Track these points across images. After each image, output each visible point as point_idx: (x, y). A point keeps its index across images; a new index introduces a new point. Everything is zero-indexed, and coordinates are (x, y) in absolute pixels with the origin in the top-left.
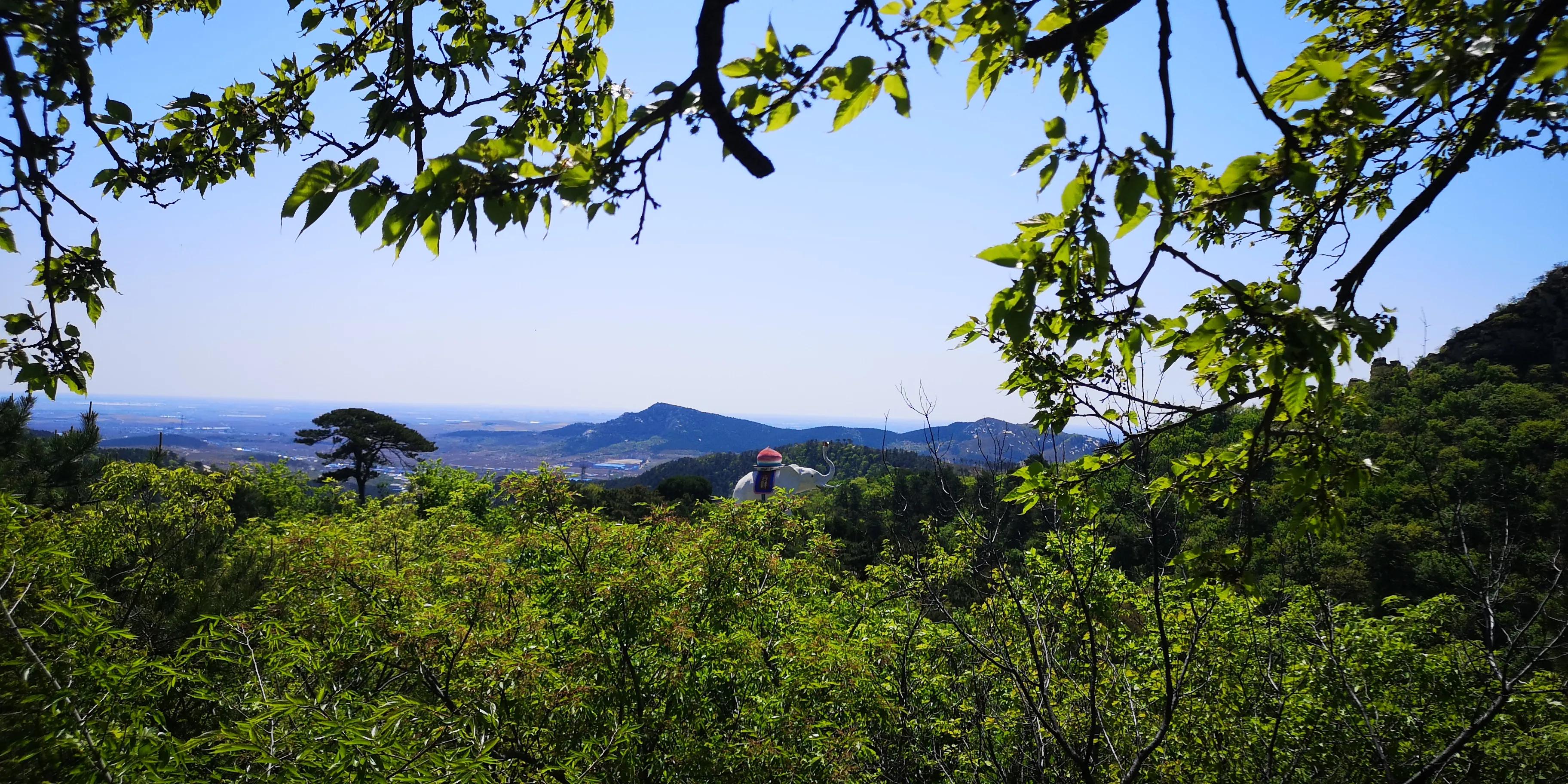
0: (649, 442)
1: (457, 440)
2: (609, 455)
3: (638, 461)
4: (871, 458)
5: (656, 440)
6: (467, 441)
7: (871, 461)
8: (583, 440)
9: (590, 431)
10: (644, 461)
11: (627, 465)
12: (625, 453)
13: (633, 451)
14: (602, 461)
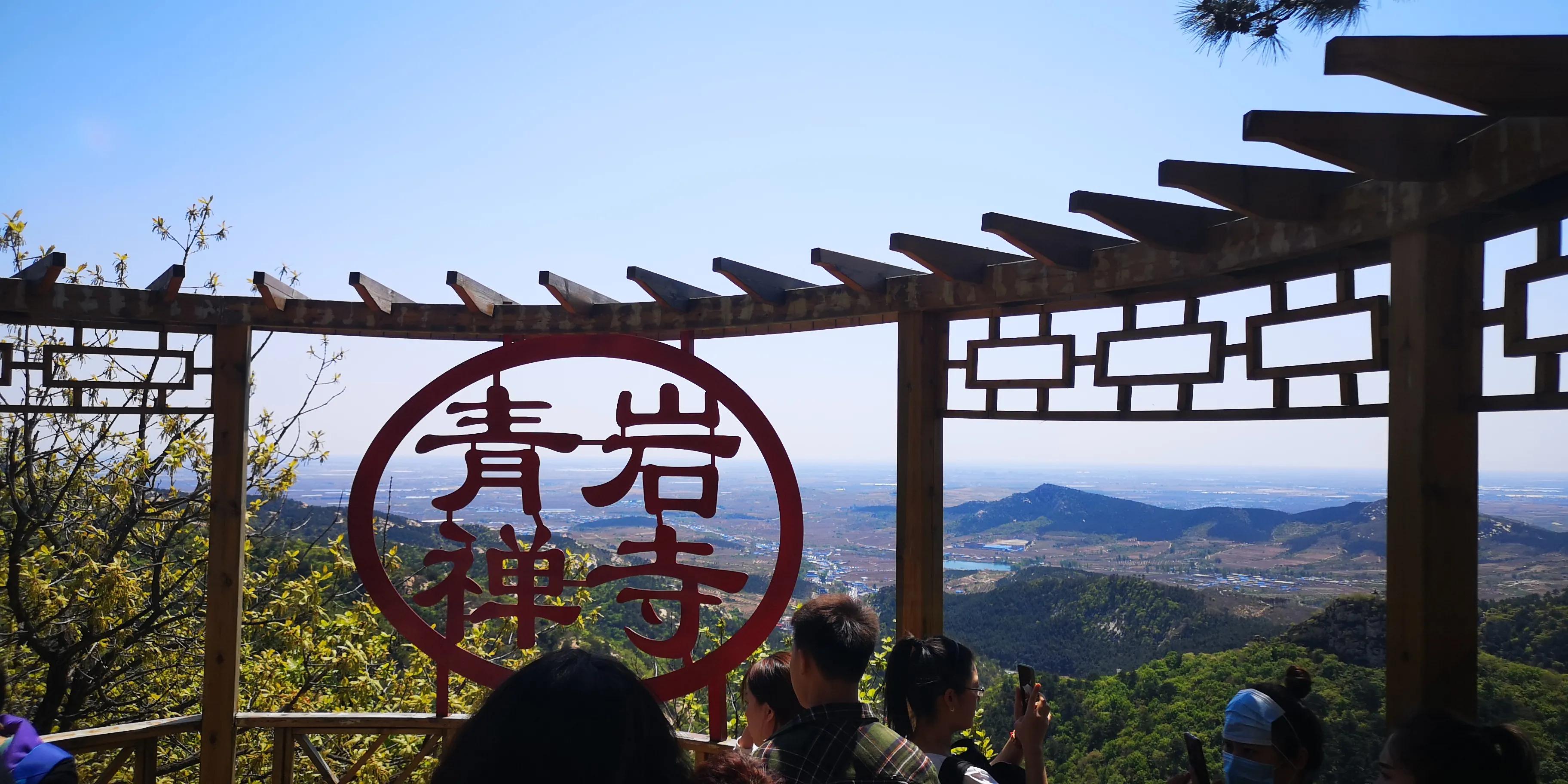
0: (1036, 523)
1: (867, 515)
2: (998, 535)
3: (1025, 542)
4: (1157, 593)
5: (1042, 521)
6: (874, 516)
7: (1157, 595)
8: (975, 521)
9: (981, 512)
10: (1030, 543)
11: (1014, 547)
12: (1012, 534)
13: (1020, 532)
14: (991, 541)
